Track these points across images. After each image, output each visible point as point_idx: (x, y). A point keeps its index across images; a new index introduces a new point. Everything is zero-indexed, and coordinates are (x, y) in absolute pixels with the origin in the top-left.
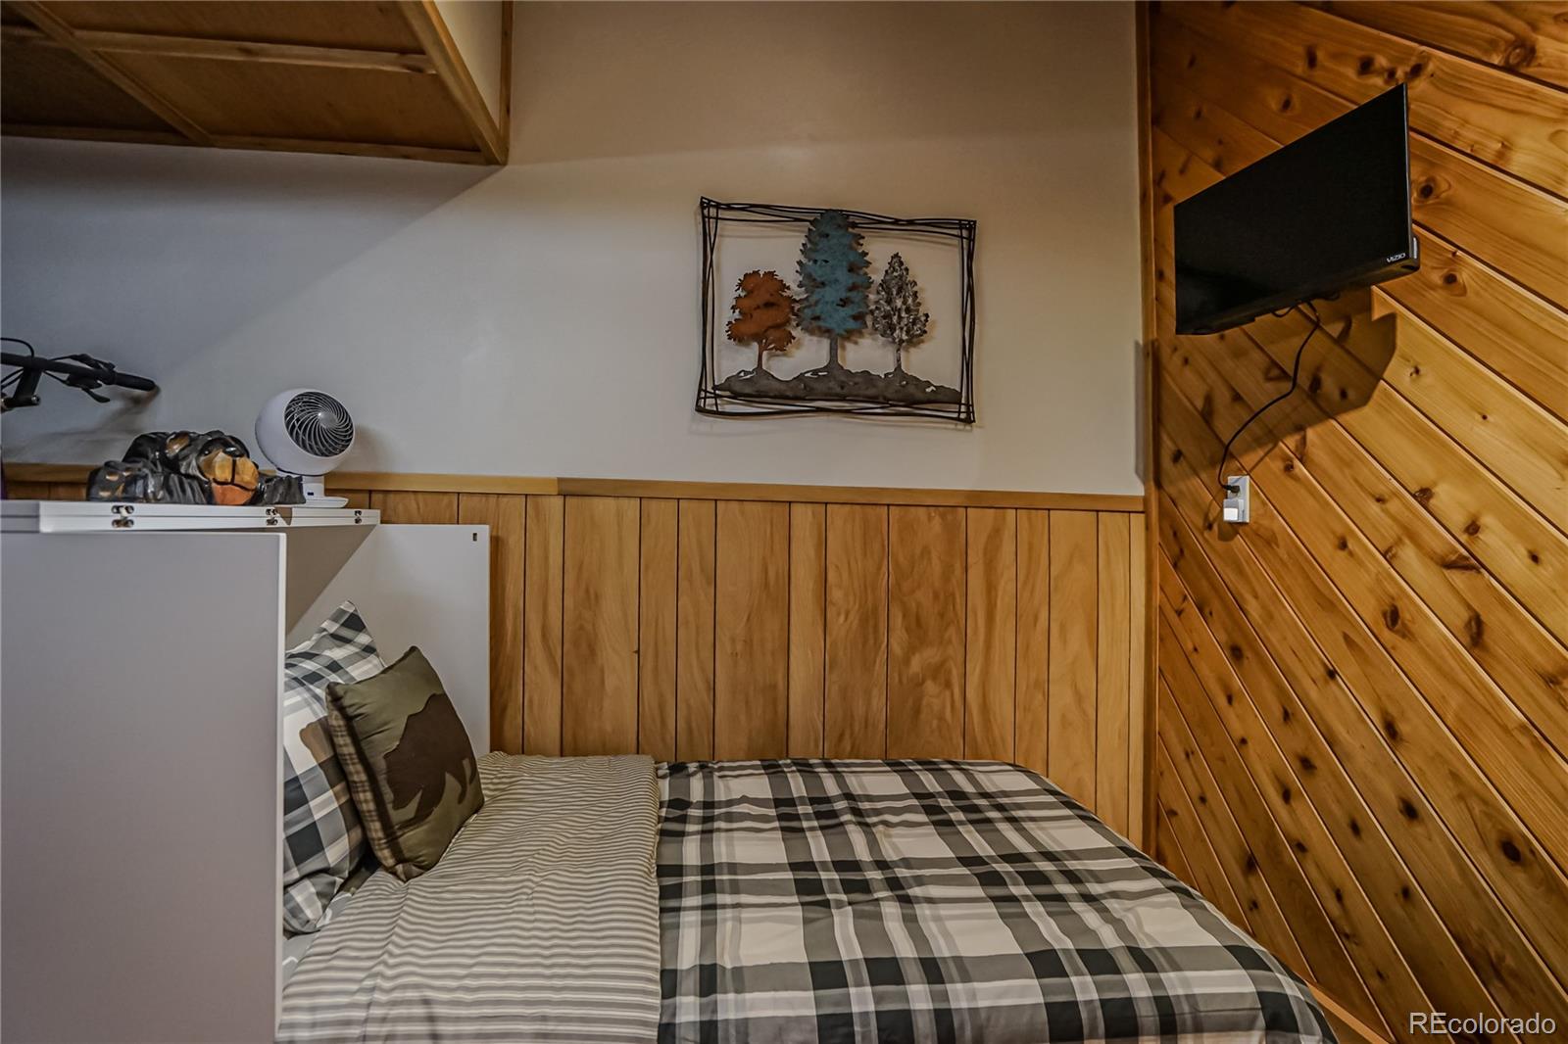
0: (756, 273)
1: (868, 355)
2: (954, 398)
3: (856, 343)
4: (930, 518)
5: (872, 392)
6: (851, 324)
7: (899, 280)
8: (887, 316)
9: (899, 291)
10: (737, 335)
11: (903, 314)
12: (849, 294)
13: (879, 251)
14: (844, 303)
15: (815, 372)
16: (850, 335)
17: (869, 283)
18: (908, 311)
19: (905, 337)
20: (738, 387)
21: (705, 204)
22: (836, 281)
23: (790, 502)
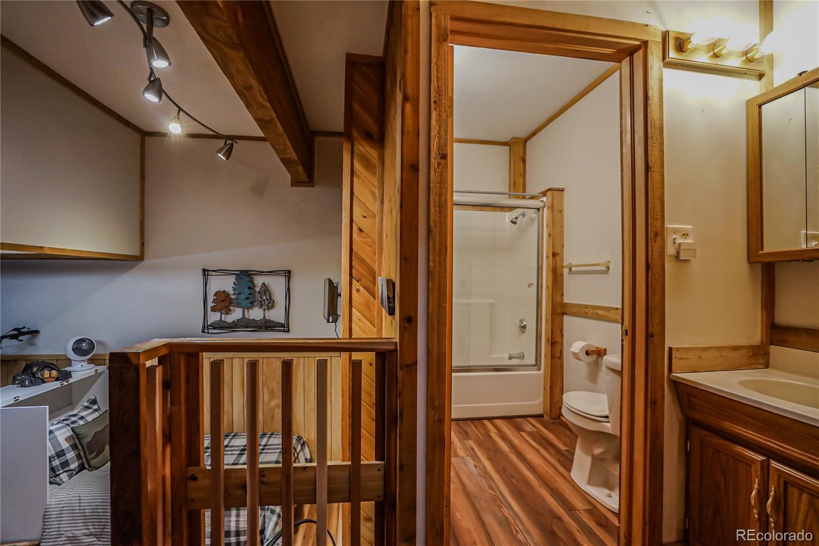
0: (220, 291)
1: (256, 314)
2: (283, 326)
3: (253, 309)
4: (276, 361)
5: (255, 325)
6: (249, 305)
7: (266, 289)
8: (261, 302)
9: (264, 294)
10: (213, 309)
11: (266, 301)
12: (249, 296)
13: (259, 281)
14: (247, 298)
15: (238, 320)
16: (249, 308)
17: (255, 291)
18: (267, 300)
19: (266, 308)
20: (214, 325)
21: (204, 270)
22: (244, 292)
23: (232, 358)
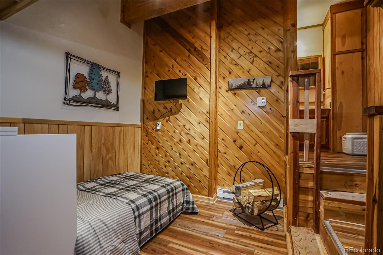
0: (80, 73)
1: (100, 95)
4: (110, 129)
5: (102, 103)
6: (98, 89)
7: (107, 81)
8: (105, 88)
9: (107, 84)
10: (75, 87)
11: (108, 88)
12: (98, 82)
13: (104, 74)
14: (97, 84)
15: (91, 98)
16: (98, 91)
17: (102, 81)
18: (109, 88)
19: (108, 93)
20: (75, 99)
21: (67, 53)
22: (96, 79)
23: (84, 125)
